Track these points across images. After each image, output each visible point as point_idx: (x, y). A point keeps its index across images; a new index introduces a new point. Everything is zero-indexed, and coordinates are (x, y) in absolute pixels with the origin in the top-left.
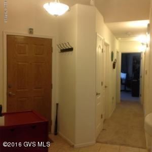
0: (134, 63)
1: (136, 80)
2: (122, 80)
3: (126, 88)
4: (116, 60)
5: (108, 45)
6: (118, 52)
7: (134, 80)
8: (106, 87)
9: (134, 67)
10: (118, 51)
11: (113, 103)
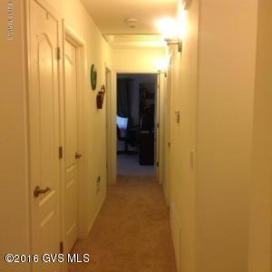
0: (141, 97)
1: (147, 132)
2: (119, 130)
3: (129, 146)
4: (103, 88)
5: (81, 46)
6: (108, 71)
7: (143, 132)
8: (77, 156)
9: (142, 105)
10: (110, 68)
11: (98, 190)
